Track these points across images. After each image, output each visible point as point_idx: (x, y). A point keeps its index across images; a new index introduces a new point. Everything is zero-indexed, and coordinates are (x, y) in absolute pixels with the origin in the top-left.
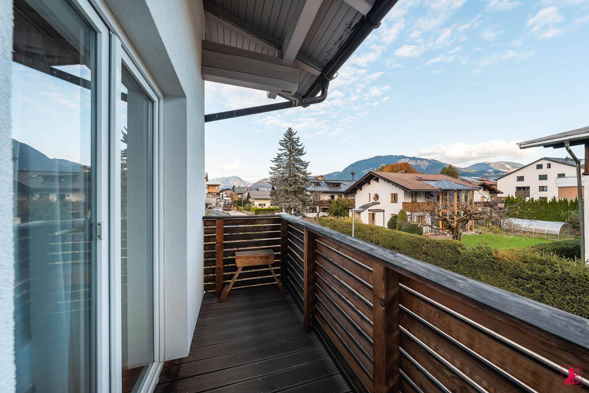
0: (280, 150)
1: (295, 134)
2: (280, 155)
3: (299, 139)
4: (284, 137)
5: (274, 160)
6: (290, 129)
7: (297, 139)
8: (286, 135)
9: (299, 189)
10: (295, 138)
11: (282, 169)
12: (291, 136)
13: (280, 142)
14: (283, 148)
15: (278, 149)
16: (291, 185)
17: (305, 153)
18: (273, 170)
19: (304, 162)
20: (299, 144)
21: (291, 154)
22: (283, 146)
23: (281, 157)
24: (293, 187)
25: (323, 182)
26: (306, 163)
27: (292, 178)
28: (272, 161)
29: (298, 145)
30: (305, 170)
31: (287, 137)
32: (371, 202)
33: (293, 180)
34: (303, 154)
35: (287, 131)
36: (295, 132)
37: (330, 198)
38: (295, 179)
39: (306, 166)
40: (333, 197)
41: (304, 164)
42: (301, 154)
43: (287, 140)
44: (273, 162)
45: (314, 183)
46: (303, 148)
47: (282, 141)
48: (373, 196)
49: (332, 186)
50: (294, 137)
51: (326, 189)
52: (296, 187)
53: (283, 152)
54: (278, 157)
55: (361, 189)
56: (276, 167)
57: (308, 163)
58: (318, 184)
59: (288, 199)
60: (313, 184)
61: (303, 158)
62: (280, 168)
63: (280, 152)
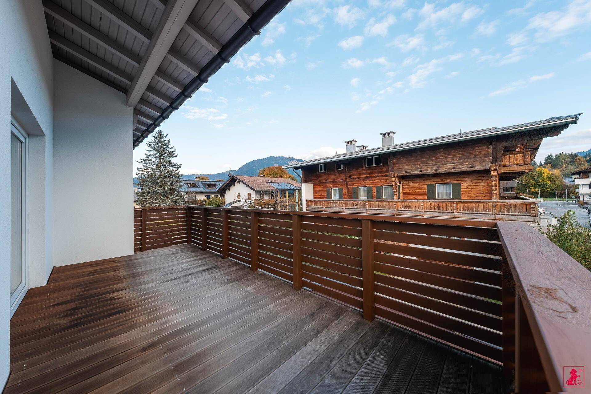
0: (148, 151)
1: (165, 137)
2: (148, 155)
3: (169, 142)
4: (153, 139)
5: (140, 161)
6: (160, 131)
7: (168, 142)
8: (156, 136)
9: (169, 190)
10: (166, 141)
11: (150, 170)
12: (161, 139)
13: (149, 143)
14: (152, 149)
15: (146, 150)
16: (161, 187)
17: (176, 156)
18: (140, 171)
19: (176, 164)
20: (170, 146)
21: (161, 156)
22: (151, 148)
23: (150, 158)
24: (163, 188)
25: (200, 183)
26: (178, 165)
27: (161, 180)
28: (138, 162)
29: (169, 148)
30: (178, 172)
31: (157, 139)
32: (236, 200)
33: (163, 182)
34: (175, 157)
35: (157, 133)
36: (165, 135)
37: (206, 198)
38: (165, 180)
39: (178, 168)
40: (208, 197)
41: (176, 166)
42: (173, 157)
43: (156, 142)
44: (140, 162)
45: (190, 183)
46: (174, 151)
47: (151, 142)
48: (237, 195)
49: (208, 186)
50: (164, 139)
51: (202, 189)
52: (166, 188)
53: (152, 153)
54: (146, 157)
55: (229, 190)
56: (142, 167)
57: (180, 165)
58: (194, 185)
59: (157, 199)
60: (189, 185)
61: (173, 160)
62: (148, 169)
63: (148, 153)
